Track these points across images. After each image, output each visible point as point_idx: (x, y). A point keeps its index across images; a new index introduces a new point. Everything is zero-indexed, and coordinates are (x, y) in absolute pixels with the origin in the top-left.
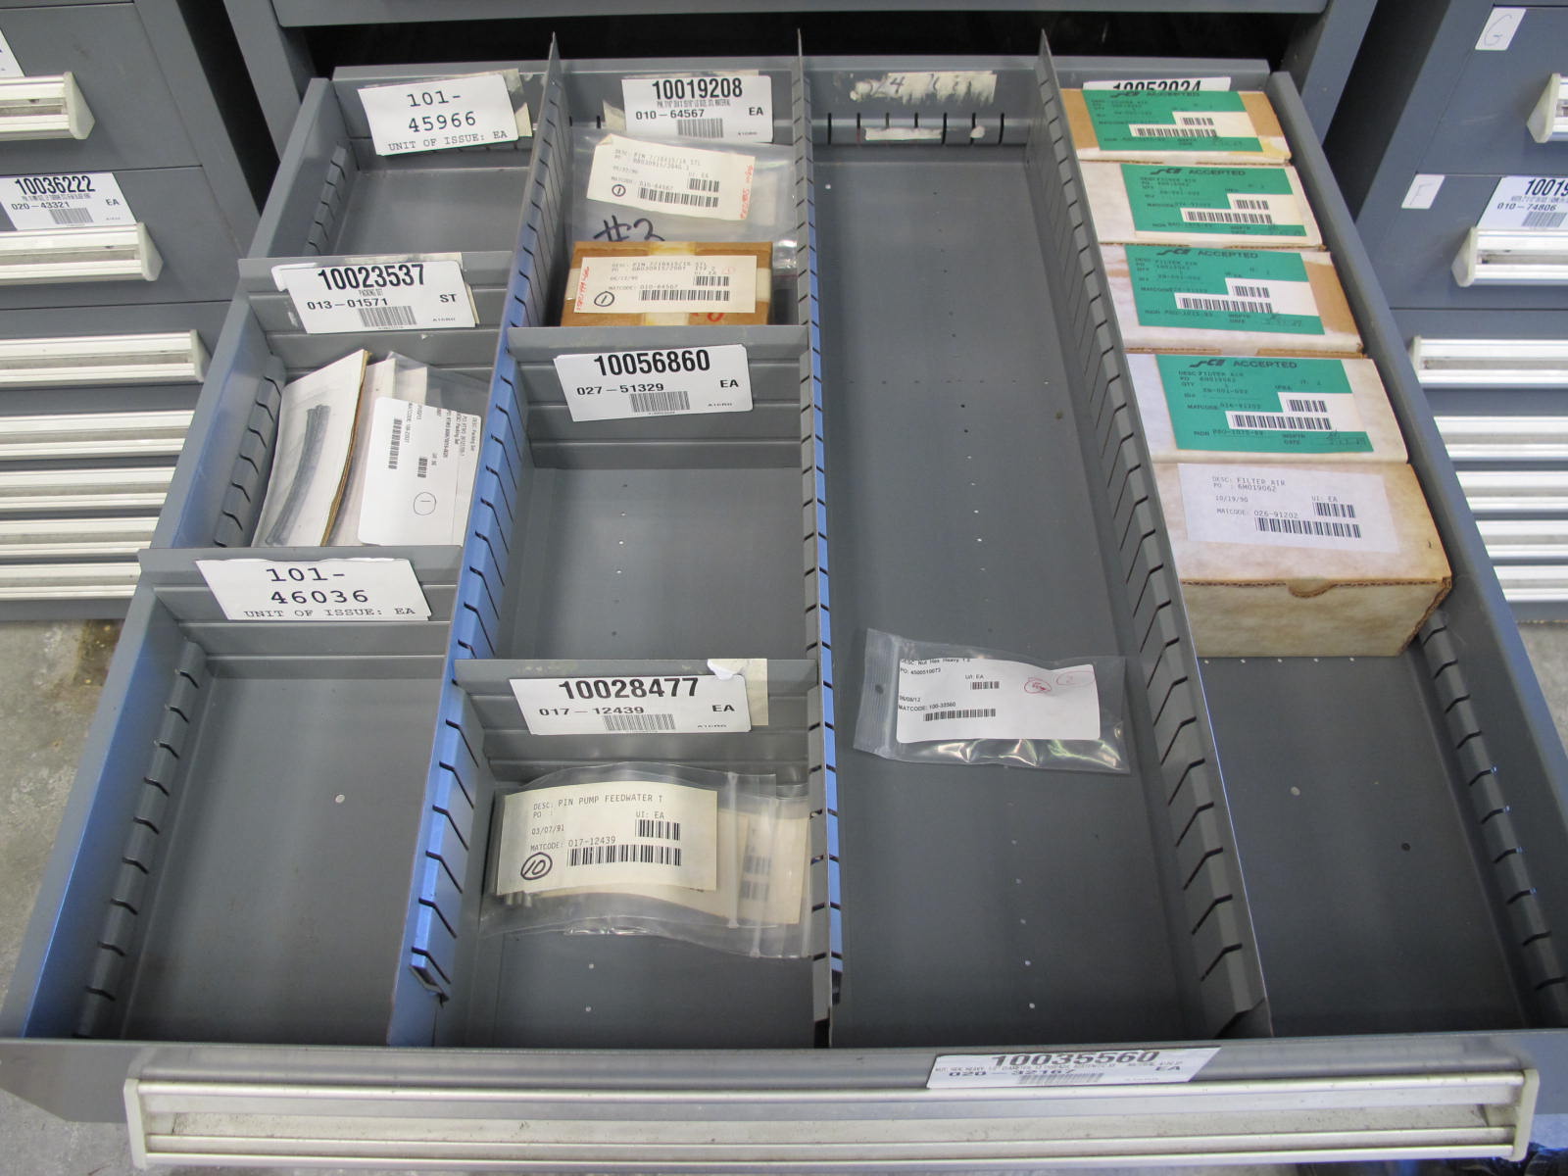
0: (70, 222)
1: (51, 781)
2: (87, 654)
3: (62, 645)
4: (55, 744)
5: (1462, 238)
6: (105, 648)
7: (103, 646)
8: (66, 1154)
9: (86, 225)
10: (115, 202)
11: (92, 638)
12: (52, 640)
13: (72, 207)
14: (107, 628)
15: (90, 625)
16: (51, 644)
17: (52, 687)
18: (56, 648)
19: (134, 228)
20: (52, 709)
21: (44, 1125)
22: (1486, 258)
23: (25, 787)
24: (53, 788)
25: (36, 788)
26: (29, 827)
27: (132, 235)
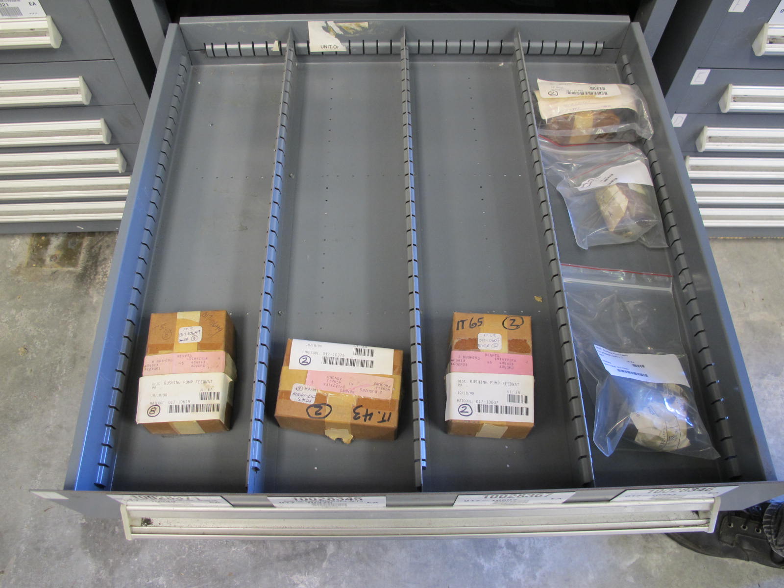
0: (10, 15)
1: (17, 316)
2: (33, 251)
3: (21, 246)
4: (18, 297)
5: (759, 29)
6: (42, 248)
7: (41, 247)
8: (33, 501)
9: (19, 17)
10: (34, 4)
11: (36, 243)
12: (14, 244)
13: (10, 6)
14: (43, 238)
15: (35, 236)
16: (14, 246)
17: (16, 268)
18: (17, 249)
19: (45, 19)
20: (16, 280)
21: (21, 487)
22: (771, 41)
23: (3, 319)
24: (18, 320)
25: (9, 320)
26: (7, 339)
27: (43, 22)
